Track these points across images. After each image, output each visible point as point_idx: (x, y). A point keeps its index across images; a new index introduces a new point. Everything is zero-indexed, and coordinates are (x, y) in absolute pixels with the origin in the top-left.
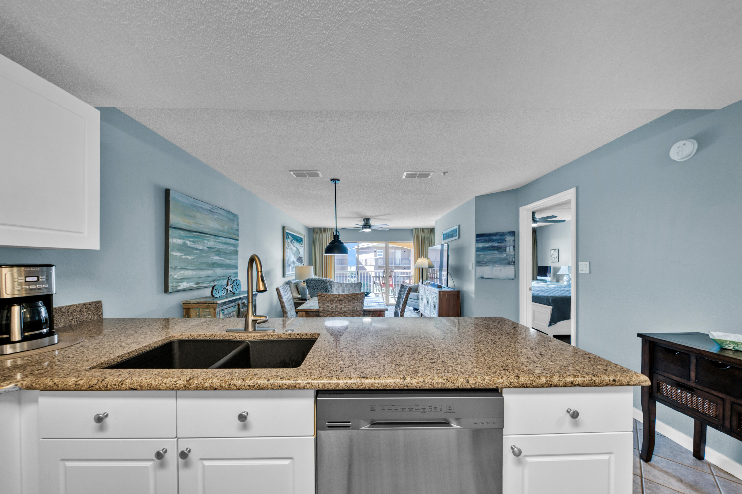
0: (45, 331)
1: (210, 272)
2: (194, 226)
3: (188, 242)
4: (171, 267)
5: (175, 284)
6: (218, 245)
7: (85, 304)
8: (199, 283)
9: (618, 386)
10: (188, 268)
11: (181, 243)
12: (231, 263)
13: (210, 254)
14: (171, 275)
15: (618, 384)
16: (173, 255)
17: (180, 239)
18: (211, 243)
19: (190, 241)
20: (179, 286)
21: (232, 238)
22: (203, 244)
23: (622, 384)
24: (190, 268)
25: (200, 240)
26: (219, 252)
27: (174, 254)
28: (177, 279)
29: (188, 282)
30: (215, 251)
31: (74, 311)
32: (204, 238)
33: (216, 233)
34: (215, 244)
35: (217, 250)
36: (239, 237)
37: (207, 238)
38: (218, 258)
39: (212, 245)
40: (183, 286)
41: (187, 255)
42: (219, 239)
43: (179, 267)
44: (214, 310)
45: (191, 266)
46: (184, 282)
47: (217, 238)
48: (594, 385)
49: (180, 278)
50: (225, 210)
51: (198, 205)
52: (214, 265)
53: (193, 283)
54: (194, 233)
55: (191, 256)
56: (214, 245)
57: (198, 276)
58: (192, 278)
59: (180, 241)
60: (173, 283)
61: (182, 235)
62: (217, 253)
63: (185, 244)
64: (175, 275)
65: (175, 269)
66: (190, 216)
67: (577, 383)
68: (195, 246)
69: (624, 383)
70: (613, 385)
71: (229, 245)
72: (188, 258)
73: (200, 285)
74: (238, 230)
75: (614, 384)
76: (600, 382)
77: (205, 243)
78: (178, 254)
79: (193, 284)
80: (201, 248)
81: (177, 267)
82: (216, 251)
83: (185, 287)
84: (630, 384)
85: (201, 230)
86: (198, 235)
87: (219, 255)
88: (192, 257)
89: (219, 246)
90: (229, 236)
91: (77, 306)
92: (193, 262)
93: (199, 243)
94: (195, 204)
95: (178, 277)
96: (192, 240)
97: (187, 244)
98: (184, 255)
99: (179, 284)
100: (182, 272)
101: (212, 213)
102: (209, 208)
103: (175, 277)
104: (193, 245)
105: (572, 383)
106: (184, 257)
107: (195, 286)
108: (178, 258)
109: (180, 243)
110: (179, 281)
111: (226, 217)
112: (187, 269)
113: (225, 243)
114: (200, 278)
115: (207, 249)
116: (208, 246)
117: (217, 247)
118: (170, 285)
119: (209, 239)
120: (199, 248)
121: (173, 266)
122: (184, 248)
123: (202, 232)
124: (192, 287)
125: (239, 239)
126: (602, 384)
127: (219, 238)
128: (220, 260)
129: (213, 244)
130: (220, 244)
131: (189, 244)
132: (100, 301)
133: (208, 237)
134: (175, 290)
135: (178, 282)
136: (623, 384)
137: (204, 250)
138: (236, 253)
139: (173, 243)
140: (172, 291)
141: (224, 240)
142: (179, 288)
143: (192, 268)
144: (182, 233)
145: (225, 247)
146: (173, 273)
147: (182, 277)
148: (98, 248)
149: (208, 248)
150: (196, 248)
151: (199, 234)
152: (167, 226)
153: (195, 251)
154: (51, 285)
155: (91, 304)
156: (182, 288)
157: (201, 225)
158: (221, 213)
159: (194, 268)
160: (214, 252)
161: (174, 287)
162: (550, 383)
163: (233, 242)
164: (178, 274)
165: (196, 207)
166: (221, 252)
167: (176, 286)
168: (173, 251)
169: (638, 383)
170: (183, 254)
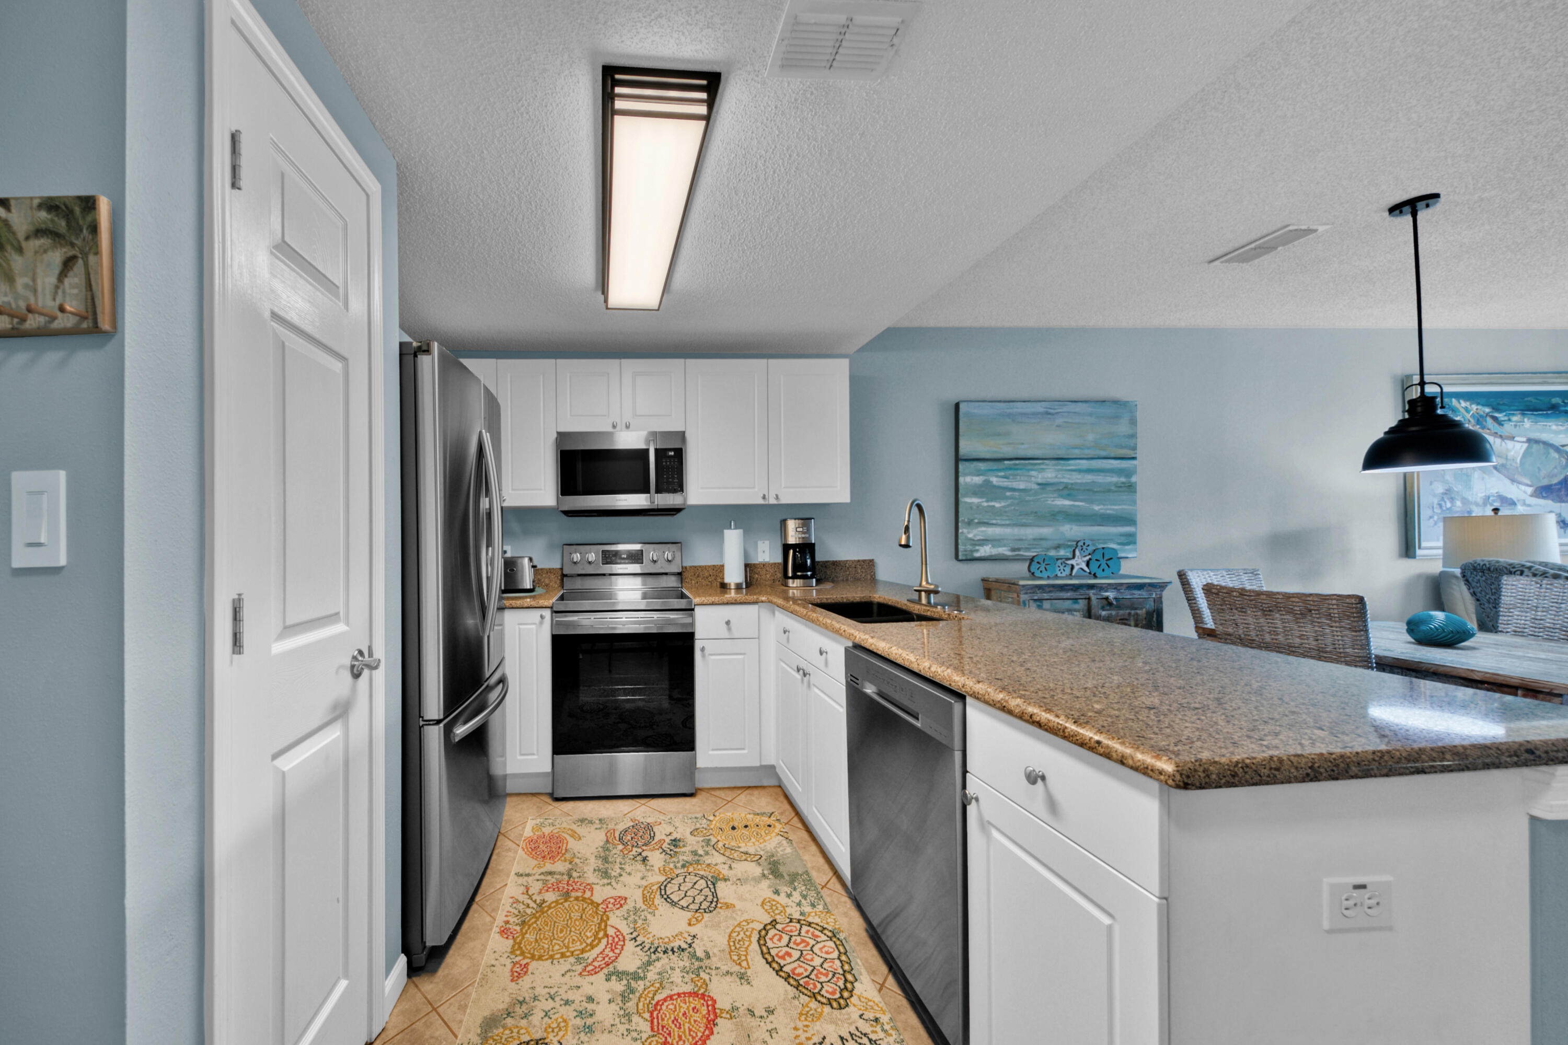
0: (809, 573)
1: (1046, 531)
2: (1006, 450)
3: (994, 480)
4: (963, 521)
5: (969, 547)
6: (1069, 476)
7: (859, 561)
8: (1019, 549)
9: (1101, 755)
10: (994, 522)
11: (981, 482)
12: (1108, 512)
13: (1044, 496)
14: (962, 533)
15: (1102, 751)
16: (966, 503)
17: (978, 475)
18: (1049, 473)
19: (997, 476)
20: (977, 551)
21: (1112, 455)
22: (1026, 478)
23: (1109, 753)
24: (999, 522)
25: (1019, 472)
26: (1068, 491)
27: (968, 500)
28: (974, 540)
29: (993, 546)
30: (1059, 490)
31: (850, 566)
32: (1030, 467)
33: (1062, 453)
34: (1059, 476)
35: (1066, 487)
36: (1138, 451)
37: (1036, 467)
38: (1067, 502)
39: (1051, 478)
40: (985, 551)
41: (992, 501)
42: (1069, 465)
43: (976, 521)
44: (1018, 596)
45: (1001, 520)
46: (986, 545)
47: (1062, 462)
48: (1062, 734)
49: (978, 538)
50: (1086, 402)
51: (1015, 410)
52: (1057, 516)
53: (1004, 548)
54: (1006, 462)
55: (1000, 503)
56: (1056, 477)
57: (1016, 537)
58: (1003, 539)
59: (978, 480)
60: (965, 546)
61: (982, 468)
62: (1066, 492)
63: (987, 483)
64: (969, 533)
65: (970, 523)
66: (999, 435)
67: (1038, 719)
68: (1009, 483)
69: (1114, 754)
70: (1093, 749)
71: (1102, 474)
72: (994, 506)
73: (1021, 553)
74: (1133, 436)
75: (1096, 748)
76: (1072, 733)
77: (1032, 476)
78: (975, 500)
79: (1004, 551)
80: (1022, 486)
81: (972, 520)
82: (1062, 490)
83: (987, 554)
84: (1125, 762)
85: (1022, 453)
86: (1016, 465)
87: (1069, 496)
88: (1003, 504)
89: (1069, 479)
90: (1103, 453)
91: (853, 562)
92: (1006, 512)
93: (1018, 477)
94: (1008, 411)
95: (975, 536)
96: (1002, 474)
97: (992, 482)
98: (987, 501)
99: (977, 548)
100: (983, 529)
101: (1049, 416)
102: (1041, 410)
103: (970, 536)
104: (1005, 483)
105: (1031, 716)
106: (985, 504)
107: (1009, 553)
108: (974, 507)
109: (978, 482)
110: (977, 543)
111: (1091, 415)
112: (993, 524)
113: (1089, 471)
114: (1021, 540)
115: (1036, 487)
116: (1040, 481)
117: (1065, 480)
118: (961, 548)
119: (1043, 467)
120: (1017, 487)
121: (966, 520)
122: (986, 490)
123: (1024, 457)
124: (1003, 554)
125: (1138, 456)
126: (1075, 739)
127: (1071, 462)
128: (1073, 506)
129: (1054, 475)
130: (1074, 473)
131: (995, 483)
132: (872, 561)
133: (1039, 464)
134: (969, 557)
135: (976, 545)
136: (1112, 756)
137: (1031, 490)
138: (1131, 488)
139: (966, 484)
140: (964, 558)
141: (1084, 464)
142: (977, 555)
143: (1003, 522)
144: (982, 466)
145: (1089, 478)
146: (965, 531)
147: (982, 538)
148: (848, 500)
149: (1039, 484)
150: (1010, 487)
151: (1017, 462)
152: (958, 459)
153: (1008, 494)
154: (810, 535)
155: (864, 561)
156: (983, 555)
157: (1023, 444)
158: (1076, 410)
159: (1008, 522)
160: (1055, 491)
161: (967, 553)
162: (1004, 704)
163: (1119, 466)
164: (975, 531)
165: (1009, 415)
166: (1073, 489)
167: (972, 551)
168: (966, 495)
169: (1142, 767)
170: (984, 500)
